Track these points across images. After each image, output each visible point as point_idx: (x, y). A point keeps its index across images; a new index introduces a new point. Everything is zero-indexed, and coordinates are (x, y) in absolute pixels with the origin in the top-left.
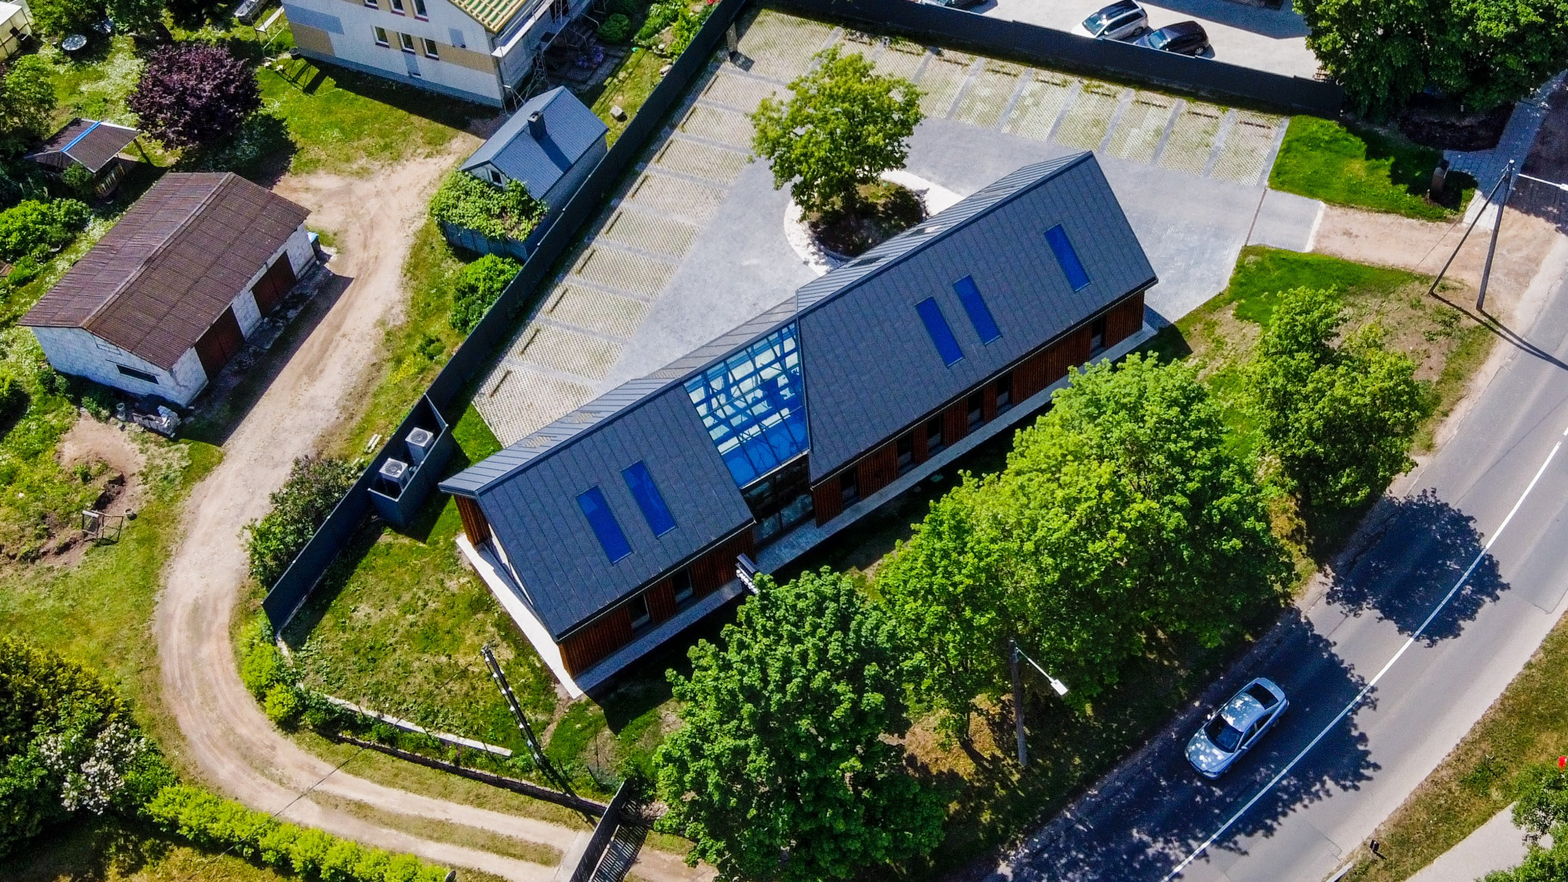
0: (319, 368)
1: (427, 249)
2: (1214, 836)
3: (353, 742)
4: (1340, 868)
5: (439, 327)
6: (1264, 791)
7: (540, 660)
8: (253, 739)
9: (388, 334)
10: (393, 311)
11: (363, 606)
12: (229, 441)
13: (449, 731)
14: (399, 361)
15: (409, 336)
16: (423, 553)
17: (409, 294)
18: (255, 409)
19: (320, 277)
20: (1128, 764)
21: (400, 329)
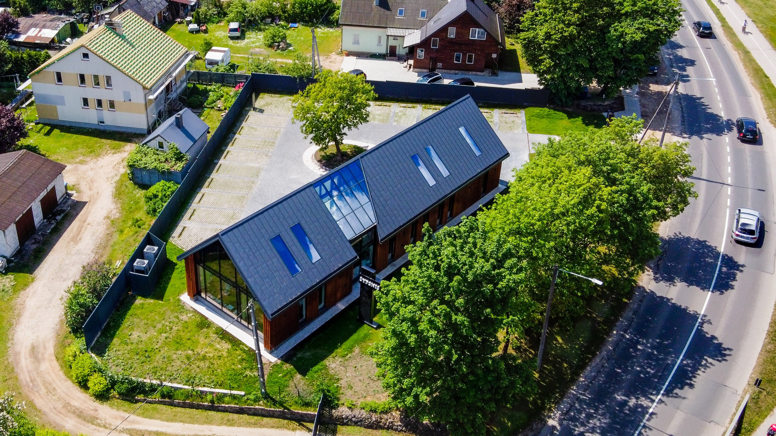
0: (79, 238)
1: (123, 187)
2: (662, 392)
5: (141, 215)
6: (676, 367)
8: (83, 407)
9: (112, 221)
10: (113, 212)
11: (134, 333)
12: (36, 271)
13: (204, 386)
14: (122, 231)
15: (124, 221)
16: (163, 306)
17: (119, 206)
18: (47, 258)
19: (70, 202)
21: (118, 219)
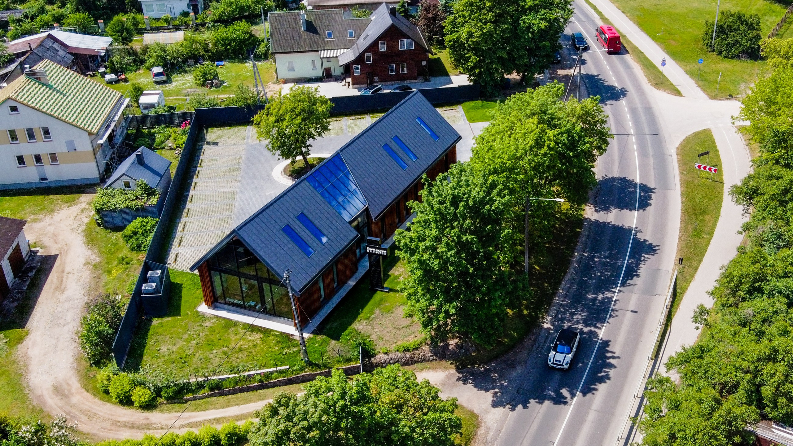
0: (63, 287)
1: (94, 234)
2: (619, 285)
3: (195, 399)
4: (673, 274)
5: (124, 253)
6: (625, 267)
7: (278, 332)
8: (132, 420)
10: (92, 258)
11: (163, 347)
12: (27, 325)
13: (249, 371)
14: (110, 272)
15: (107, 263)
16: (182, 320)
17: (96, 251)
18: (34, 310)
19: (37, 259)
20: (566, 279)
21: (100, 262)
